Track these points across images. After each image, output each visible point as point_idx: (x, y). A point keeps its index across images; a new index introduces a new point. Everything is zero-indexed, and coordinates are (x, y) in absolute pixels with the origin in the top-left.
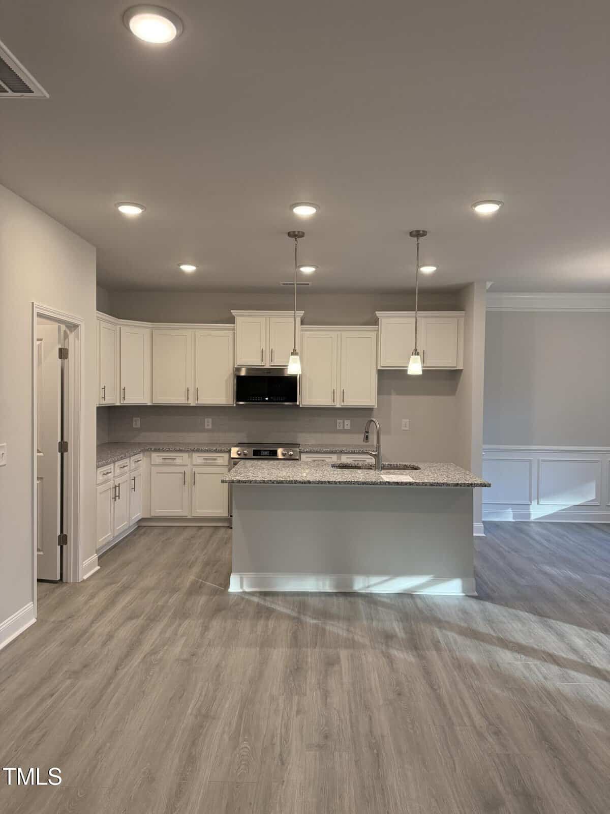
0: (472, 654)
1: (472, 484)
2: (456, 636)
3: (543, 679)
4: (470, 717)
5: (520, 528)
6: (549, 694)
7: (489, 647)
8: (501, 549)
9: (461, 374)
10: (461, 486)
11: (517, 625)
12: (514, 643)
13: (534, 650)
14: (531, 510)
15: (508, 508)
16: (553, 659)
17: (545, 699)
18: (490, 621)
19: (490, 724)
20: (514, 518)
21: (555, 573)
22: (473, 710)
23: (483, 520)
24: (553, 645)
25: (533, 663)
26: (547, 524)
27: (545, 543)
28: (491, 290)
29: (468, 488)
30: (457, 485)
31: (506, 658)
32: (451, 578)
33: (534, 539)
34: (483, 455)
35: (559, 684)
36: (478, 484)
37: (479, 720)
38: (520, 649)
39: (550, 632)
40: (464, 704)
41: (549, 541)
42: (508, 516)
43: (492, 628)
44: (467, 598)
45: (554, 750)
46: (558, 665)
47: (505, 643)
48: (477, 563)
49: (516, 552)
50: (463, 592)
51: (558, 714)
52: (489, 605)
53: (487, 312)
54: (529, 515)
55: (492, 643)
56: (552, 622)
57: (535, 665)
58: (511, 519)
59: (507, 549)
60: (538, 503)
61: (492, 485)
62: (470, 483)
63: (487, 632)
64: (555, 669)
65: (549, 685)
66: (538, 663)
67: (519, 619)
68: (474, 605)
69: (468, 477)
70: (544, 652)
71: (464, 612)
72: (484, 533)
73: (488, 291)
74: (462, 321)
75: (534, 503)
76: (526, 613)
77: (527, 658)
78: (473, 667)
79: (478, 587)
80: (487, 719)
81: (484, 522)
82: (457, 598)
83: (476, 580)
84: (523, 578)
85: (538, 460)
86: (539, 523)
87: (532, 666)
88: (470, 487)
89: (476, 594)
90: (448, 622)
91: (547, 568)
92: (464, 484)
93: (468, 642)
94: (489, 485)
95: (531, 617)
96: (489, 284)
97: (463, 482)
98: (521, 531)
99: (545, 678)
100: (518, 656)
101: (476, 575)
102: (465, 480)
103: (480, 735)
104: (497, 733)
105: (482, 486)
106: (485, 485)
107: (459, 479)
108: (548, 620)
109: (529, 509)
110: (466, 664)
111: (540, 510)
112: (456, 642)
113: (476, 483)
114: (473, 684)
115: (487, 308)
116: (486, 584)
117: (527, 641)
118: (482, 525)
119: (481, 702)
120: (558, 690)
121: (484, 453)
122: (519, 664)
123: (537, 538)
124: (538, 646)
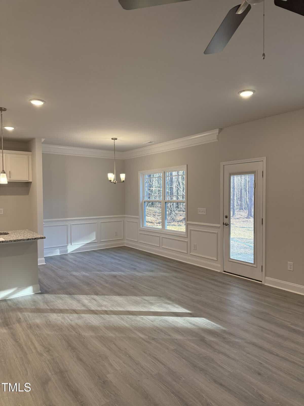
0: (38, 320)
1: (36, 238)
2: (30, 314)
3: (70, 321)
4: (35, 348)
5: (63, 258)
6: (72, 327)
7: (46, 314)
8: (53, 269)
9: (31, 184)
10: (30, 240)
11: (59, 301)
12: (57, 309)
13: (67, 310)
14: (68, 248)
15: (57, 249)
16: (75, 311)
17: (71, 329)
18: (46, 302)
19: (45, 348)
20: (60, 254)
21: (78, 274)
22: (37, 344)
23: (45, 256)
24: (75, 305)
25: (65, 315)
26: (75, 254)
27: (74, 262)
28: (44, 143)
29: (34, 240)
30: (28, 239)
31: (54, 317)
32: (27, 287)
33: (69, 262)
34: (44, 224)
35: (77, 321)
36: (39, 238)
37: (39, 348)
38: (61, 311)
39: (74, 300)
40: (33, 343)
41: (76, 261)
42: (57, 253)
43: (48, 306)
44: (36, 294)
45: (74, 349)
46: (77, 313)
47: (53, 311)
48: (40, 277)
49: (60, 269)
50: (34, 292)
51: (76, 334)
52: (46, 296)
53: (43, 154)
54: (67, 251)
55: (47, 312)
56: (76, 296)
57: (67, 316)
58: (59, 254)
59: (56, 268)
60: (71, 245)
61: (46, 238)
62: (35, 237)
63: (45, 308)
64: (75, 315)
65: (73, 323)
66: (68, 315)
67: (61, 299)
68: (39, 297)
69: (35, 235)
70: (71, 310)
71: (34, 301)
72: (45, 263)
73: (42, 143)
74: (30, 157)
75: (69, 245)
76: (64, 295)
77: (63, 314)
78: (38, 326)
79: (41, 289)
80: (43, 346)
81: (45, 257)
82: (31, 296)
83: (40, 285)
84: (63, 280)
85: (71, 225)
86: (72, 254)
87: (66, 317)
88: (35, 240)
89: (40, 292)
90: (26, 308)
91: (75, 273)
92: (32, 238)
93: (36, 315)
94: (45, 238)
95: (66, 296)
96: (43, 140)
97: (31, 238)
98: (63, 259)
99: (71, 320)
100: (59, 315)
101: (40, 282)
102: (33, 237)
103: (41, 355)
104: (49, 351)
105: (41, 239)
106: (42, 238)
107: (29, 237)
108: (73, 295)
109: (67, 248)
110: (34, 325)
111: (72, 248)
112: (29, 316)
113: (38, 237)
114: (38, 333)
115: (42, 151)
116: (45, 286)
117: (64, 307)
118: (44, 259)
119: (41, 340)
120: (77, 324)
121: (44, 223)
122: (60, 318)
123: (71, 260)
124: (68, 308)
